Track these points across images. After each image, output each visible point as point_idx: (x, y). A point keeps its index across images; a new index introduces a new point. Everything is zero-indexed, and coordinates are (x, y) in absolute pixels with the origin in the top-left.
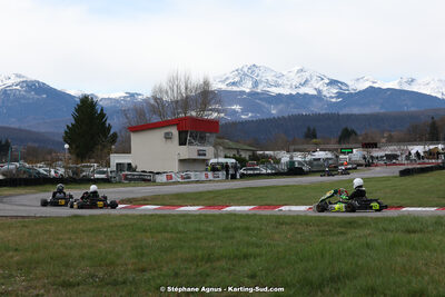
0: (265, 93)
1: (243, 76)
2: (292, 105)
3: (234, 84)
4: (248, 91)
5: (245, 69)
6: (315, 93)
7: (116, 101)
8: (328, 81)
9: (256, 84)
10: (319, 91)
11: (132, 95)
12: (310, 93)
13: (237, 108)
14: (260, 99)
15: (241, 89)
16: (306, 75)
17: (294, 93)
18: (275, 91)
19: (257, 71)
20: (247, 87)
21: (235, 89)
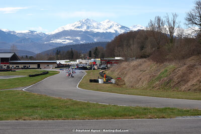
0: (91, 32)
1: (83, 24)
2: (103, 37)
3: (78, 27)
4: (84, 30)
5: (84, 21)
6: (114, 32)
7: (24, 34)
8: (120, 27)
9: (88, 27)
10: (116, 31)
11: (32, 32)
12: (112, 32)
13: (79, 38)
14: (89, 34)
15: (81, 29)
16: (111, 24)
17: (105, 32)
18: (96, 31)
19: (89, 21)
20: (84, 29)
21: (78, 29)
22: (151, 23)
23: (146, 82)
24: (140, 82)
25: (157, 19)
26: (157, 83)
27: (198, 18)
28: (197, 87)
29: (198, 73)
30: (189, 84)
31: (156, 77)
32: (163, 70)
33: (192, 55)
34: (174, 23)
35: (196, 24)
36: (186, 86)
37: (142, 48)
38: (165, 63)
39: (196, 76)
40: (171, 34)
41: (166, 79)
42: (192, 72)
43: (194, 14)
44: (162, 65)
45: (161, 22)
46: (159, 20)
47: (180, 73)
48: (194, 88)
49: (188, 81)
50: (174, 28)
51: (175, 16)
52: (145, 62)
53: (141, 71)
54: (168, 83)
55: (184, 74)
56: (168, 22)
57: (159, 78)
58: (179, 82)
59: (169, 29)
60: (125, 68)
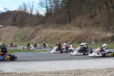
22: (20, 6)
23: (13, 38)
24: (9, 38)
25: (23, 4)
26: (18, 38)
27: (45, 3)
28: (39, 40)
29: (41, 33)
30: (36, 39)
31: (18, 35)
32: (22, 31)
33: (40, 24)
34: (33, 6)
35: (44, 7)
36: (34, 40)
37: (15, 20)
38: (23, 28)
39: (39, 35)
40: (31, 13)
41: (23, 36)
42: (37, 32)
43: (43, 1)
44: (22, 28)
45: (25, 6)
46: (25, 4)
47: (31, 33)
48: (38, 41)
49: (35, 37)
50: (32, 9)
51: (33, 2)
52: (14, 27)
53: (10, 32)
54: (24, 38)
55: (33, 34)
56: (29, 6)
57: (19, 36)
58: (30, 38)
59: (30, 10)
60: (3, 31)
